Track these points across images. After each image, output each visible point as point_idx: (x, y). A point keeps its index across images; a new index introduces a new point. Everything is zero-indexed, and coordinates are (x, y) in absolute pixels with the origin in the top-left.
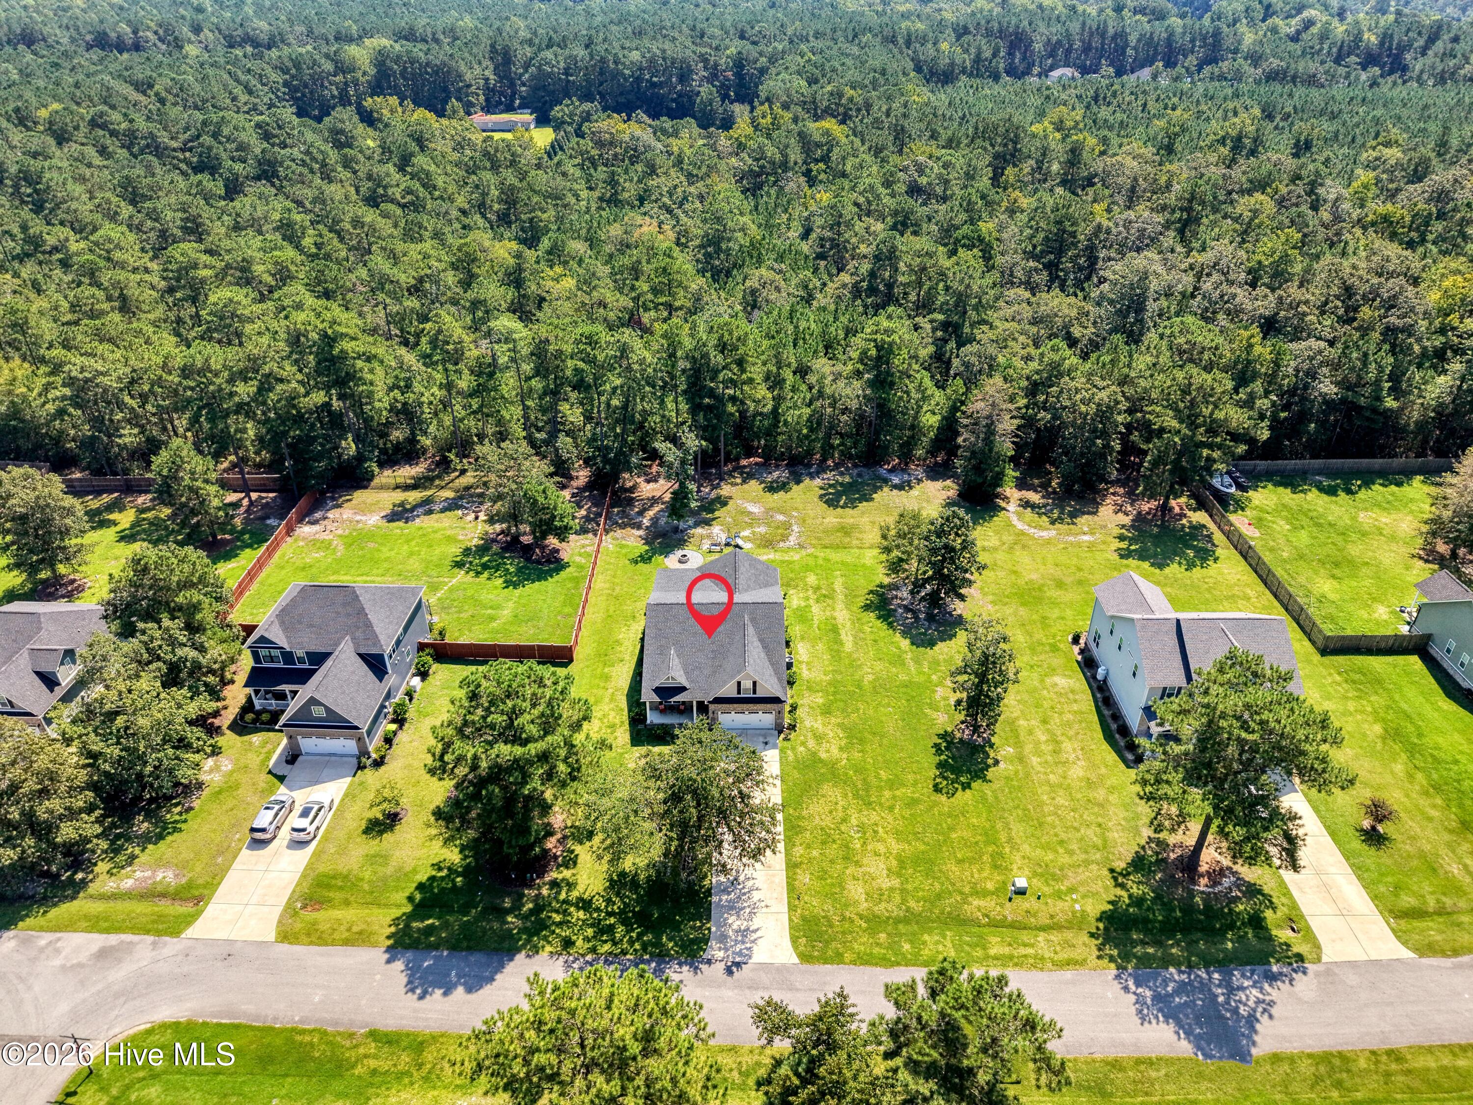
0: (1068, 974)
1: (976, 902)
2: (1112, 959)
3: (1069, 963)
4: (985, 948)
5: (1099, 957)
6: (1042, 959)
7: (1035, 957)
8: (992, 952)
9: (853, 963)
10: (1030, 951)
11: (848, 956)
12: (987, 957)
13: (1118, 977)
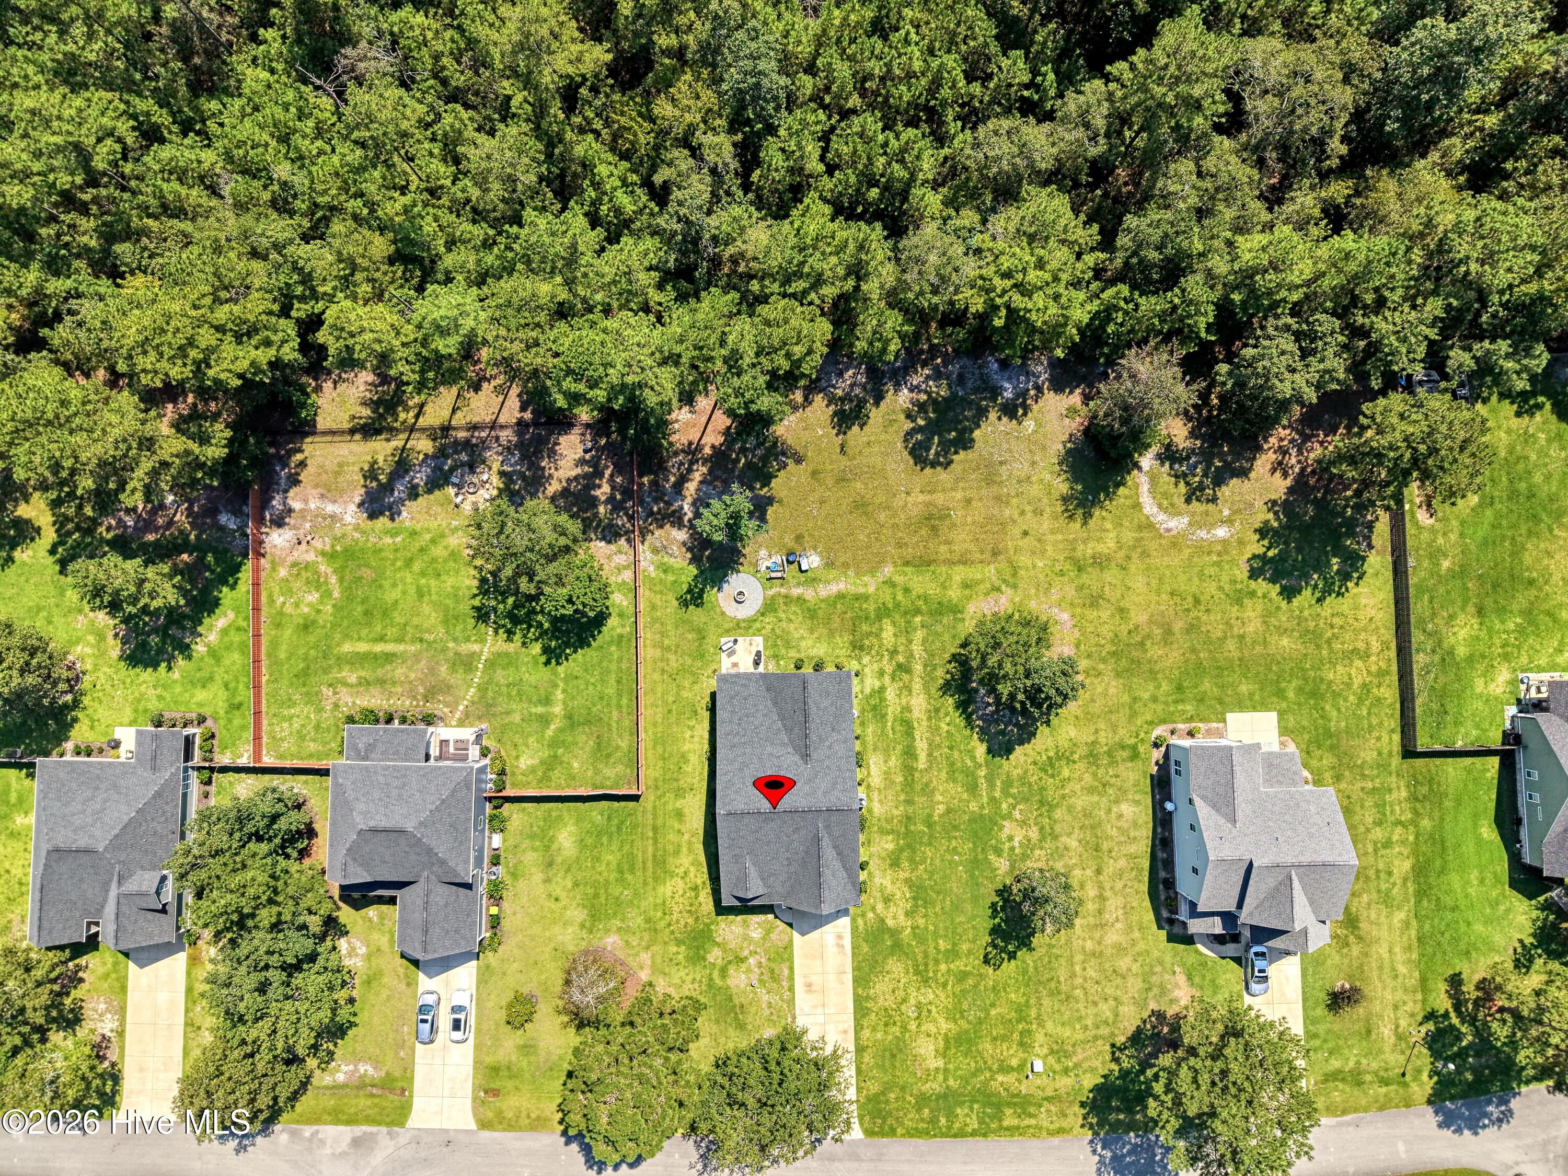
0: (1056, 1141)
1: (1000, 1078)
2: (1091, 1127)
3: (1060, 1131)
4: (1000, 1120)
5: (1083, 1126)
6: (1041, 1128)
7: (1036, 1127)
8: (1006, 1123)
9: (903, 1136)
10: (1033, 1122)
11: (900, 1131)
12: (1001, 1128)
13: (1091, 1142)
